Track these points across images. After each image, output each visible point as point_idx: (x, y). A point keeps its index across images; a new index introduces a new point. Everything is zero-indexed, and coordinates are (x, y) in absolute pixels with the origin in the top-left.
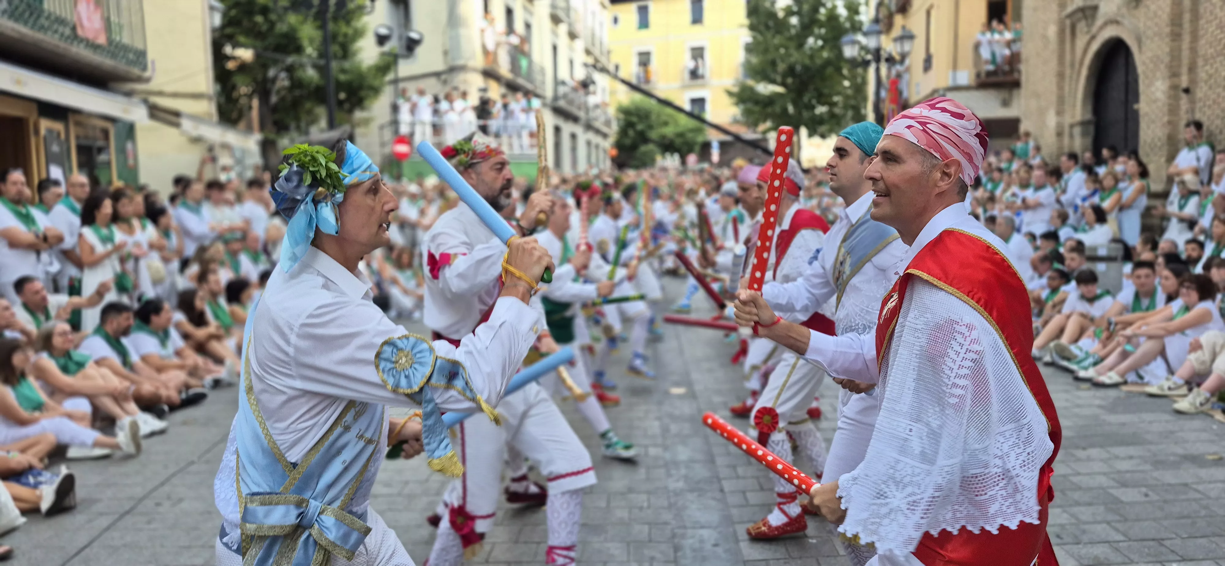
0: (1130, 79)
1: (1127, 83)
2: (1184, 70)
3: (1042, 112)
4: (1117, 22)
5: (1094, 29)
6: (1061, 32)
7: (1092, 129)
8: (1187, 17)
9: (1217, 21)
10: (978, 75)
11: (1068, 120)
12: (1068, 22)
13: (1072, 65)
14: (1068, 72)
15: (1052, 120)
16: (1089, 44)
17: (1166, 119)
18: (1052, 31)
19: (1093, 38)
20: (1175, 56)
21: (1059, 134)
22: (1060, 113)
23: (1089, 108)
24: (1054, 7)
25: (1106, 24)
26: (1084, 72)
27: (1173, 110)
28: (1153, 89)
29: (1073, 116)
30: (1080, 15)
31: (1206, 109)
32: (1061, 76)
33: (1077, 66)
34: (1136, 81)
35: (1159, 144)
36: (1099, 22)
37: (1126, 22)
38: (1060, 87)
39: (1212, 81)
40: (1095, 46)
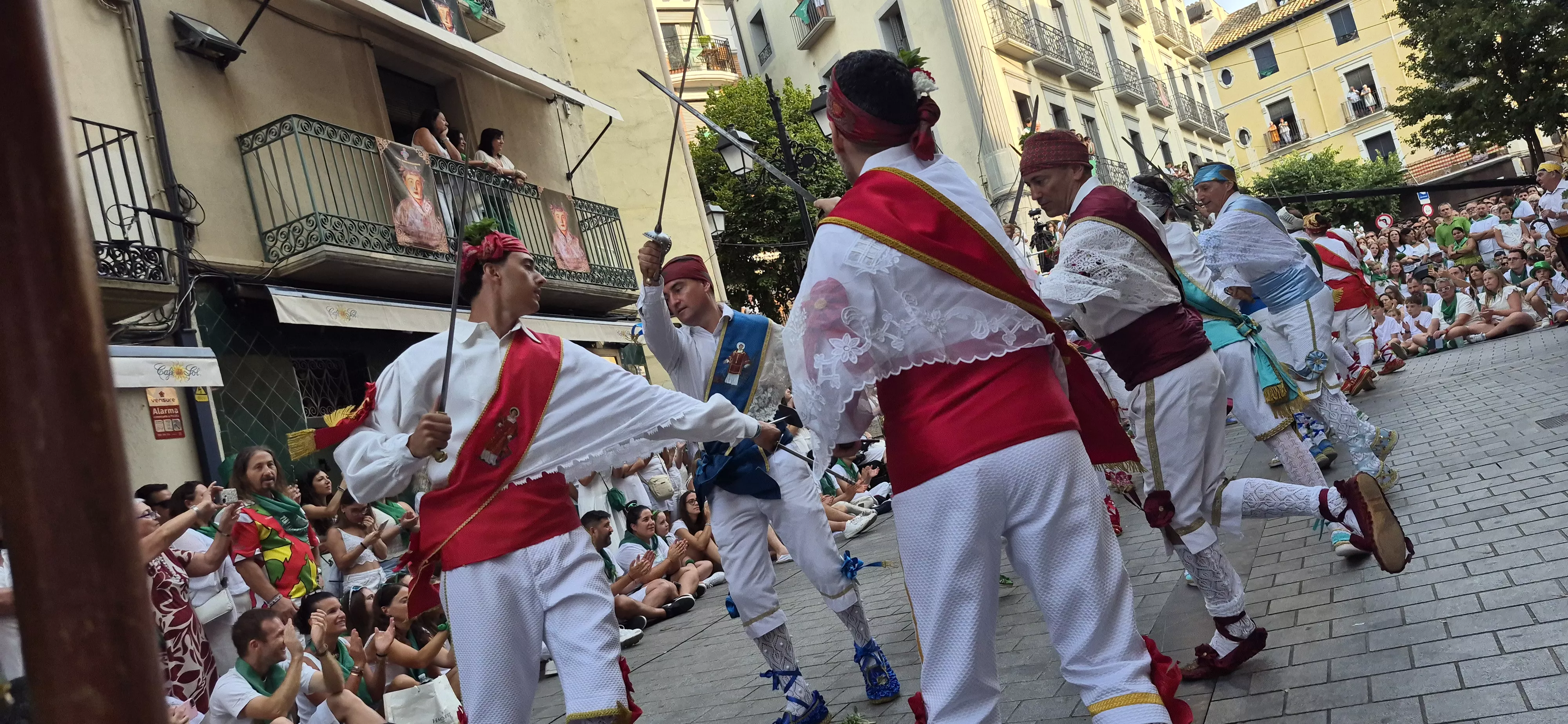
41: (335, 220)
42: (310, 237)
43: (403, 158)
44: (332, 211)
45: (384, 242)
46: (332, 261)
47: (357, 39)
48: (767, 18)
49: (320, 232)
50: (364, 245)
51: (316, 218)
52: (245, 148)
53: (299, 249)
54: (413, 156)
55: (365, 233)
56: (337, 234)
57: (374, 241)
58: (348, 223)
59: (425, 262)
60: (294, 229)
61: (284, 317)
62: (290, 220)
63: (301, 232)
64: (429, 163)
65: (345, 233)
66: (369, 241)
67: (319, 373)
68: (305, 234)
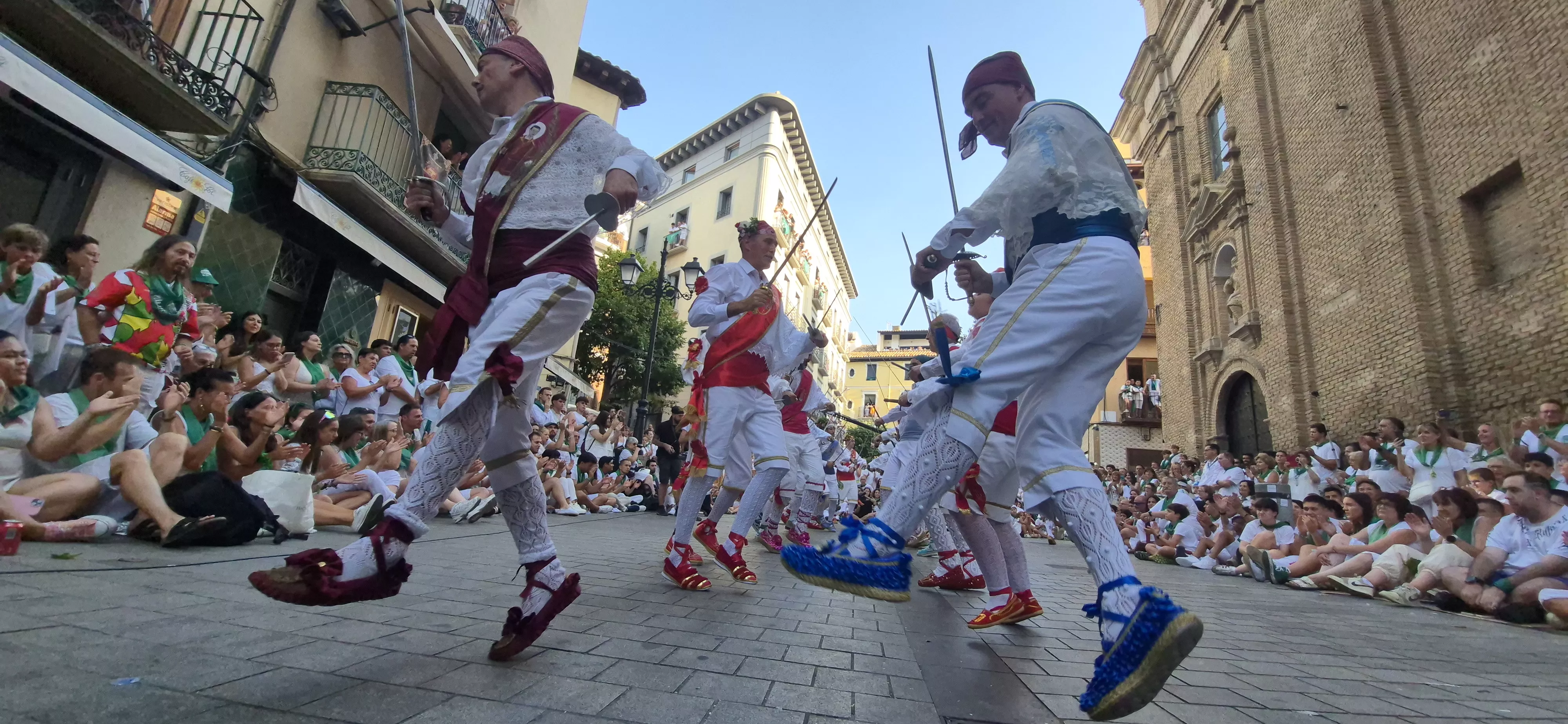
0: (1255, 403)
1: (1254, 407)
2: (1306, 387)
3: (1182, 433)
4: (1241, 360)
5: (1221, 368)
6: (1194, 371)
7: (1227, 443)
8: (1302, 348)
9: (1329, 349)
10: (1124, 416)
11: (1205, 437)
12: (1199, 363)
13: (1205, 396)
14: (1202, 401)
15: (1192, 437)
16: (1218, 377)
17: (1295, 425)
18: (1186, 371)
19: (1221, 373)
20: (1296, 378)
21: (1199, 448)
22: (1198, 431)
23: (1223, 428)
24: (1187, 354)
25: (1231, 362)
26: (1216, 400)
27: (1301, 418)
28: (1280, 404)
29: (1210, 434)
30: (1208, 357)
31: (1330, 417)
32: (1196, 403)
33: (1209, 395)
34: (1263, 405)
35: (1291, 446)
36: (1224, 363)
37: (1248, 359)
38: (1197, 413)
39: (1332, 394)
40: (1223, 380)
41: (370, 163)
42: (346, 164)
43: (433, 156)
44: (371, 157)
45: (395, 196)
46: (353, 186)
47: (438, 83)
48: (650, 233)
49: (356, 163)
50: (381, 190)
51: (358, 154)
52: (329, 90)
53: (333, 167)
54: (440, 161)
55: (386, 183)
56: (366, 172)
57: (388, 191)
58: (378, 171)
59: (415, 224)
60: (337, 154)
61: (297, 199)
62: (337, 147)
63: (341, 158)
64: (448, 171)
65: (372, 175)
66: (385, 189)
67: (297, 258)
68: (344, 160)
